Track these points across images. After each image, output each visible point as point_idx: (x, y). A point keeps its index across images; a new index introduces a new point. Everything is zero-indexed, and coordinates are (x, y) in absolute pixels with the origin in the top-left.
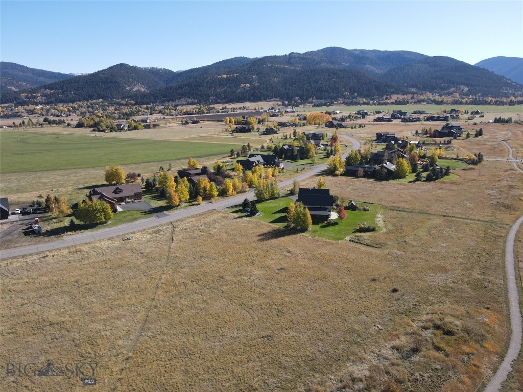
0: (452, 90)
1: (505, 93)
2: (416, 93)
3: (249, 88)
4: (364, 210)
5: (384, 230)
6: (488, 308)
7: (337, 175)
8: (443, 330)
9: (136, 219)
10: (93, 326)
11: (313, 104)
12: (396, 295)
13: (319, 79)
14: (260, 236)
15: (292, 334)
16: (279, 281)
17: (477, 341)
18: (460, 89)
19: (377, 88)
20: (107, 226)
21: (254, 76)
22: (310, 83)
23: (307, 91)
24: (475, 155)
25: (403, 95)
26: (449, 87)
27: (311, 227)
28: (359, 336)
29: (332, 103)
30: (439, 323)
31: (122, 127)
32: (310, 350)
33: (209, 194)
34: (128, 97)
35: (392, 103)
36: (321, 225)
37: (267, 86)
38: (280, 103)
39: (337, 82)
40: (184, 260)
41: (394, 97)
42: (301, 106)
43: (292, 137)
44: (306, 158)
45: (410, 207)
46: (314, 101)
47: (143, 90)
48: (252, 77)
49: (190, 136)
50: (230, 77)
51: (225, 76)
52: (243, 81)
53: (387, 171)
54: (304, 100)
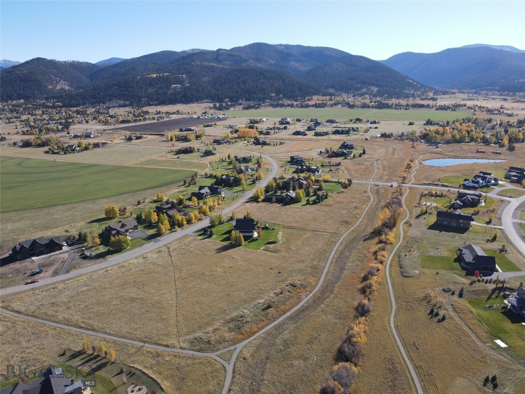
0: (364, 90)
1: (407, 94)
2: (334, 95)
3: (180, 88)
4: (273, 229)
5: (281, 242)
6: (313, 276)
7: (259, 202)
8: (293, 286)
9: (142, 244)
10: (155, 298)
11: (243, 106)
12: (279, 275)
13: (247, 80)
14: (216, 250)
15: (237, 293)
16: (230, 273)
18: (370, 90)
19: (300, 89)
20: (128, 250)
21: (184, 76)
22: (238, 83)
23: (236, 92)
24: (348, 180)
25: (323, 96)
26: (361, 88)
27: (244, 243)
28: (263, 291)
29: (260, 105)
30: (292, 283)
32: (244, 297)
33: (181, 223)
34: (53, 98)
35: (313, 106)
36: (248, 241)
37: (197, 87)
38: (211, 105)
39: (263, 84)
40: (182, 267)
42: (232, 109)
43: (227, 160)
44: (239, 185)
45: (298, 225)
46: (244, 102)
47: (67, 88)
48: (182, 77)
49: (143, 159)
50: (160, 77)
51: (154, 76)
52: (174, 81)
53: (289, 198)
54: (234, 101)
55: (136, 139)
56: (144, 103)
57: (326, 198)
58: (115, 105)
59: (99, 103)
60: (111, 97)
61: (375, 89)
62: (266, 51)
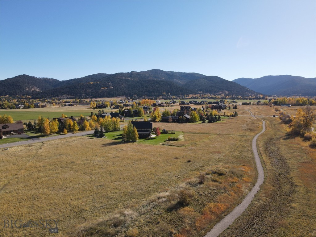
0: (220, 93)
1: (247, 95)
2: (202, 94)
3: (107, 90)
4: (172, 133)
5: (184, 140)
6: (244, 165)
7: (156, 122)
8: (218, 173)
9: (16, 141)
12: (189, 163)
13: (148, 86)
14: (103, 145)
16: (113, 162)
17: (238, 177)
18: (224, 92)
19: (181, 91)
21: (110, 83)
22: (143, 87)
23: (141, 91)
24: (233, 113)
25: (195, 95)
27: (138, 140)
28: (165, 181)
29: (156, 98)
30: (215, 171)
31: (19, 106)
33: (72, 129)
34: (27, 94)
35: (190, 99)
36: (144, 139)
37: (117, 89)
38: (125, 98)
39: (158, 87)
41: (191, 96)
42: (138, 100)
44: (139, 116)
45: (199, 131)
46: (146, 97)
47: (38, 90)
48: (109, 84)
50: (95, 83)
51: (92, 83)
52: (103, 86)
53: (185, 118)
54: (140, 96)
55: (69, 106)
56: (83, 97)
57: (219, 120)
58: (65, 98)
59: (55, 97)
60: (63, 94)
61: (227, 92)
62: (160, 73)
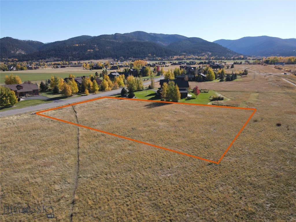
0: (203, 54)
2: (186, 55)
3: (93, 52)
5: (229, 99)
11: (132, 61)
14: (146, 106)
19: (166, 52)
21: (95, 46)
22: (128, 49)
23: (127, 53)
25: (180, 56)
31: (11, 68)
34: (13, 57)
36: (184, 99)
37: (103, 51)
38: (113, 60)
39: (144, 49)
40: (94, 122)
41: (175, 57)
45: (232, 90)
46: (132, 59)
47: (23, 53)
50: (80, 46)
51: (77, 45)
52: (89, 48)
54: (126, 58)
56: (70, 59)
58: (52, 60)
59: (42, 59)
60: (49, 56)
61: (210, 54)
62: (143, 35)
